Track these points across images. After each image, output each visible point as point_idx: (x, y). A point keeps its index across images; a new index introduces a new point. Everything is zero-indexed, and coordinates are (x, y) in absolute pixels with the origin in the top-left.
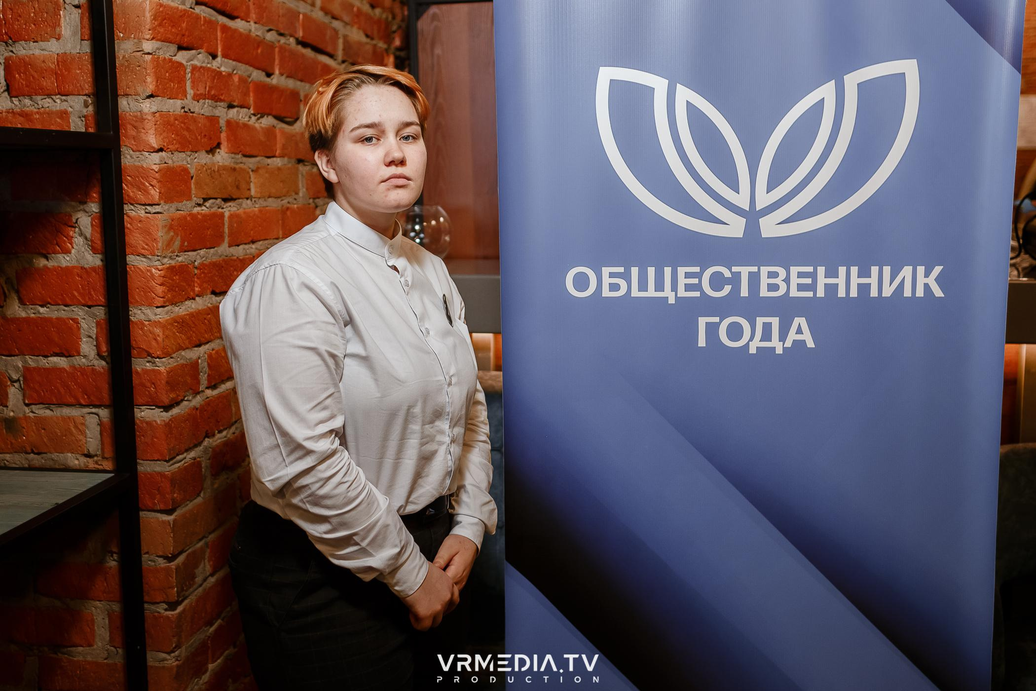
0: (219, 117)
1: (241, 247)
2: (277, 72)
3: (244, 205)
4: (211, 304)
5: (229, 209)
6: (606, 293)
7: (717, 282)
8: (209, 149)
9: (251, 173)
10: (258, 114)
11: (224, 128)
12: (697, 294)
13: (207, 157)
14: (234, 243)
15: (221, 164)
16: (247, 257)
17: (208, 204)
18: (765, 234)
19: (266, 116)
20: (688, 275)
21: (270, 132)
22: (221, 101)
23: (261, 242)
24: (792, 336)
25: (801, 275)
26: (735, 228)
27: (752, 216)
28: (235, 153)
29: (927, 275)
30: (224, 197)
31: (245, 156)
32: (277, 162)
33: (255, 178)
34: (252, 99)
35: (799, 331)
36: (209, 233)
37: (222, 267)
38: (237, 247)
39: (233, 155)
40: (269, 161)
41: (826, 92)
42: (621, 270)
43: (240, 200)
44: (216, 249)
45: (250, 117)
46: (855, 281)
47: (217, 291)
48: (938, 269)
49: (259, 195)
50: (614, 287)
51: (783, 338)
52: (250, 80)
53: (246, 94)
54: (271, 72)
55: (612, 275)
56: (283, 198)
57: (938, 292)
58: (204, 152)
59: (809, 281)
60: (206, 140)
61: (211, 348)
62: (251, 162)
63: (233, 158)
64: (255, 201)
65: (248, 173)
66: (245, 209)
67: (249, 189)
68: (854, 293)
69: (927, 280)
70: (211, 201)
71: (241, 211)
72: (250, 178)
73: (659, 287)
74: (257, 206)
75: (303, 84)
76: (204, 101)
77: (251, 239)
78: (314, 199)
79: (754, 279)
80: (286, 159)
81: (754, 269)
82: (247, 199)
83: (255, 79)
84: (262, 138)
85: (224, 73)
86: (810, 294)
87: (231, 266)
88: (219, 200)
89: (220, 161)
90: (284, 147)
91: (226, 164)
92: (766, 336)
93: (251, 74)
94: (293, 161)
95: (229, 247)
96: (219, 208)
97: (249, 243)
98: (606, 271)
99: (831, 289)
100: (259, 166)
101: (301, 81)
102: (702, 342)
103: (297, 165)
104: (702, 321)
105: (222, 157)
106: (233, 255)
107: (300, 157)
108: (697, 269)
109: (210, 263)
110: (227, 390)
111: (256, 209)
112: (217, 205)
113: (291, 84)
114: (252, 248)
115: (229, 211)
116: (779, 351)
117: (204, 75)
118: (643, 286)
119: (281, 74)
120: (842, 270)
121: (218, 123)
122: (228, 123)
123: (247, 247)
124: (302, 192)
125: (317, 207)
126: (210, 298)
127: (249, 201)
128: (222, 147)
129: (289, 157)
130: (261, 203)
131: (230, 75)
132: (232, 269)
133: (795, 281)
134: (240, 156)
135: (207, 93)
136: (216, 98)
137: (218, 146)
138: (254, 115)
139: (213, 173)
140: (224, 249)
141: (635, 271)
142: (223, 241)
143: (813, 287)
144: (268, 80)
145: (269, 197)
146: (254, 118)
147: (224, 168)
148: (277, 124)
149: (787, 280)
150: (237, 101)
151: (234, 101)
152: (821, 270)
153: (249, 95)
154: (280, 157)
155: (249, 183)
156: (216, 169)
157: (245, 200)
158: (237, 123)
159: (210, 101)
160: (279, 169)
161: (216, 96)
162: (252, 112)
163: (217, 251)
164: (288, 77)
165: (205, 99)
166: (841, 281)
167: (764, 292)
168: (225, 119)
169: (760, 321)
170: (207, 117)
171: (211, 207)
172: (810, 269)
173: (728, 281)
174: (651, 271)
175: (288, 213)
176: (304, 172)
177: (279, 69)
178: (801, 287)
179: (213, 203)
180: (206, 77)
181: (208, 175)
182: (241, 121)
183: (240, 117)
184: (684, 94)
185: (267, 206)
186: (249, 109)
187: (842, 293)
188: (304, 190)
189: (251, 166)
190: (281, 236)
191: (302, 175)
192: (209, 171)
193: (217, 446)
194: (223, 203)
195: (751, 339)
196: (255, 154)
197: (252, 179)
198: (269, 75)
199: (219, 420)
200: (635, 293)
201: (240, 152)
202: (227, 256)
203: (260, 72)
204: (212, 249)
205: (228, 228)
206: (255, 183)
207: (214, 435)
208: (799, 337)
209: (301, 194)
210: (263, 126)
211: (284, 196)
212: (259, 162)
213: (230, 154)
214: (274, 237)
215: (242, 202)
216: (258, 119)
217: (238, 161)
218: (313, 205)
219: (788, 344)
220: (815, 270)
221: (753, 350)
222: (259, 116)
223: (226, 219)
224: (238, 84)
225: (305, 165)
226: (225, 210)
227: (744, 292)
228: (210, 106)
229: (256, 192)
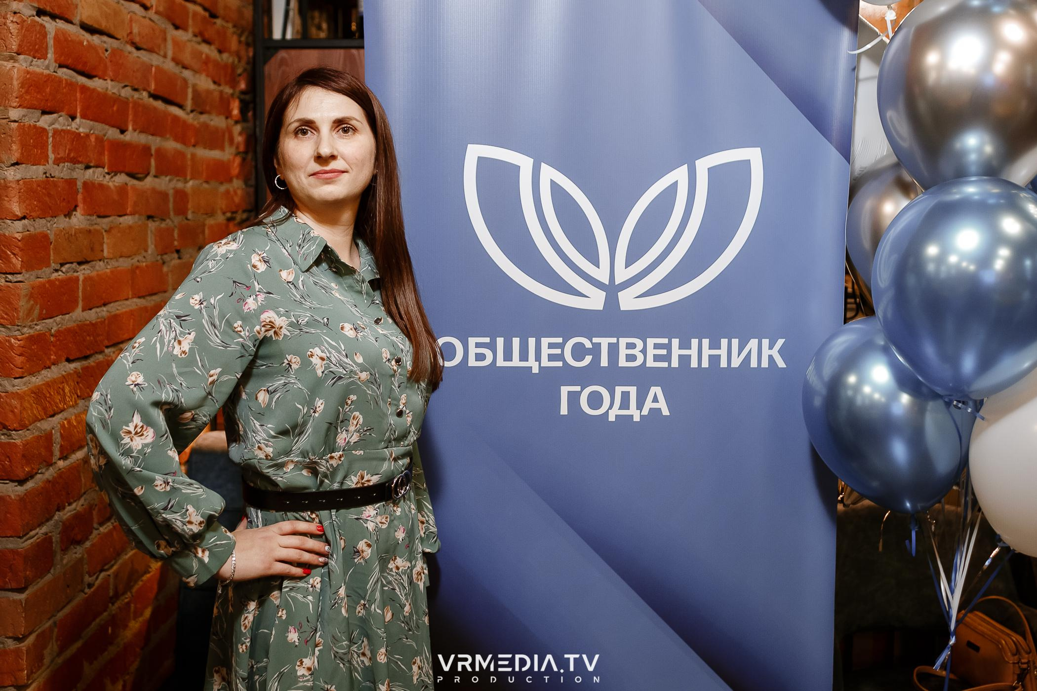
0: (76, 179)
1: (94, 310)
2: (130, 128)
3: (97, 268)
4: (65, 372)
5: (83, 272)
6: (472, 362)
7: (579, 352)
8: (67, 213)
9: (104, 233)
10: (112, 172)
11: (81, 190)
12: (560, 364)
13: (65, 221)
14: (87, 308)
15: (77, 227)
16: (99, 320)
17: (64, 269)
18: (624, 307)
19: (119, 174)
20: (551, 346)
21: (122, 190)
22: (79, 162)
23: (112, 304)
24: (649, 404)
25: (657, 346)
26: (595, 300)
27: (612, 290)
28: (90, 215)
29: (771, 348)
30: (79, 260)
31: (99, 217)
32: (127, 220)
33: (108, 239)
34: (106, 157)
35: (655, 400)
36: (65, 299)
37: (76, 333)
38: (90, 311)
39: (89, 217)
40: (121, 219)
41: (680, 175)
42: (487, 340)
43: (94, 263)
44: (71, 314)
45: (104, 176)
46: (707, 352)
47: (71, 358)
48: (780, 342)
49: (111, 256)
50: (480, 357)
51: (640, 406)
52: (105, 138)
53: (101, 153)
54: (125, 129)
55: (478, 345)
56: (133, 257)
57: (781, 364)
58: (62, 215)
59: (664, 352)
60: (65, 204)
61: (63, 418)
62: (105, 223)
63: (88, 220)
64: (107, 262)
65: (102, 233)
66: (98, 271)
67: (102, 251)
68: (705, 364)
69: (771, 352)
70: (67, 266)
71: (94, 274)
72: (103, 239)
73: (524, 357)
74: (109, 267)
75: (154, 138)
76: (63, 164)
77: (103, 302)
78: (162, 255)
79: (613, 350)
80: (137, 216)
81: (614, 340)
82: (100, 260)
83: (111, 138)
84: (116, 197)
85: (82, 135)
86: (665, 365)
87: (85, 332)
88: (75, 264)
89: (76, 224)
90: (136, 204)
91: (82, 226)
92: (625, 405)
93: (106, 133)
94: (144, 218)
95: (83, 311)
96: (74, 272)
97: (101, 306)
98: (472, 341)
99: (684, 360)
100: (112, 226)
101: (153, 135)
102: (564, 410)
103: (146, 222)
104: (565, 390)
105: (78, 220)
106: (86, 320)
107: (149, 213)
108: (559, 340)
109: (65, 329)
110: (78, 460)
111: (108, 271)
112: (73, 269)
113: (142, 139)
114: (103, 311)
115: (83, 274)
116: (637, 418)
117: (65, 138)
118: (508, 356)
119: (134, 130)
120: (695, 342)
121: (76, 184)
122: (85, 184)
123: (98, 310)
124: (151, 248)
125: (164, 263)
126: (64, 366)
127: (101, 263)
128: (78, 209)
129: (140, 215)
130: (114, 264)
131: (88, 136)
132: (85, 334)
133: (651, 352)
134: (95, 217)
135: (66, 156)
136: (75, 160)
137: (75, 208)
138: (108, 174)
139: (70, 236)
140: (79, 315)
141: (500, 341)
142: (77, 306)
143: (668, 358)
144: (122, 136)
145: (121, 257)
146: (108, 177)
147: (81, 231)
148: (130, 181)
149: (644, 351)
150: (93, 161)
151: (91, 162)
152: (675, 342)
153: (104, 154)
154: (131, 215)
155: (102, 244)
156: (73, 234)
157: (98, 262)
158: (93, 184)
159: (69, 164)
160: (130, 227)
161: (75, 158)
162: (106, 171)
163: (71, 317)
164: (141, 132)
165: (64, 163)
166: (693, 352)
167: (623, 363)
168: (82, 181)
169: (619, 390)
170: (66, 181)
171: (67, 272)
172: (665, 341)
173: (588, 352)
174: (516, 341)
175: (138, 272)
176: (153, 228)
177: (133, 126)
178: (657, 358)
179: (69, 268)
180: (66, 139)
181: (66, 240)
182: (96, 182)
183: (96, 177)
184: (548, 173)
185: (118, 267)
186: (104, 168)
187: (694, 364)
188: (153, 246)
189: (104, 226)
190: (130, 296)
191: (151, 231)
192: (67, 235)
193: (67, 520)
194: (78, 266)
195: (611, 407)
196: (109, 215)
197: (105, 240)
198: (123, 132)
199: (70, 492)
200: (500, 362)
201: (95, 213)
202: (80, 321)
203: (115, 129)
204: (67, 315)
205: (82, 292)
206: (108, 244)
207: (64, 508)
208: (655, 405)
209: (150, 252)
210: (117, 184)
211: (135, 254)
212: (112, 222)
213: (86, 216)
214: (124, 298)
215: (95, 264)
216: (112, 177)
217: (93, 223)
218: (161, 261)
219: (645, 412)
220: (670, 342)
221: (612, 418)
222: (113, 174)
223: (81, 282)
224: (94, 144)
225: (154, 221)
226: (79, 273)
227: (604, 362)
228: (69, 169)
229: (108, 253)
